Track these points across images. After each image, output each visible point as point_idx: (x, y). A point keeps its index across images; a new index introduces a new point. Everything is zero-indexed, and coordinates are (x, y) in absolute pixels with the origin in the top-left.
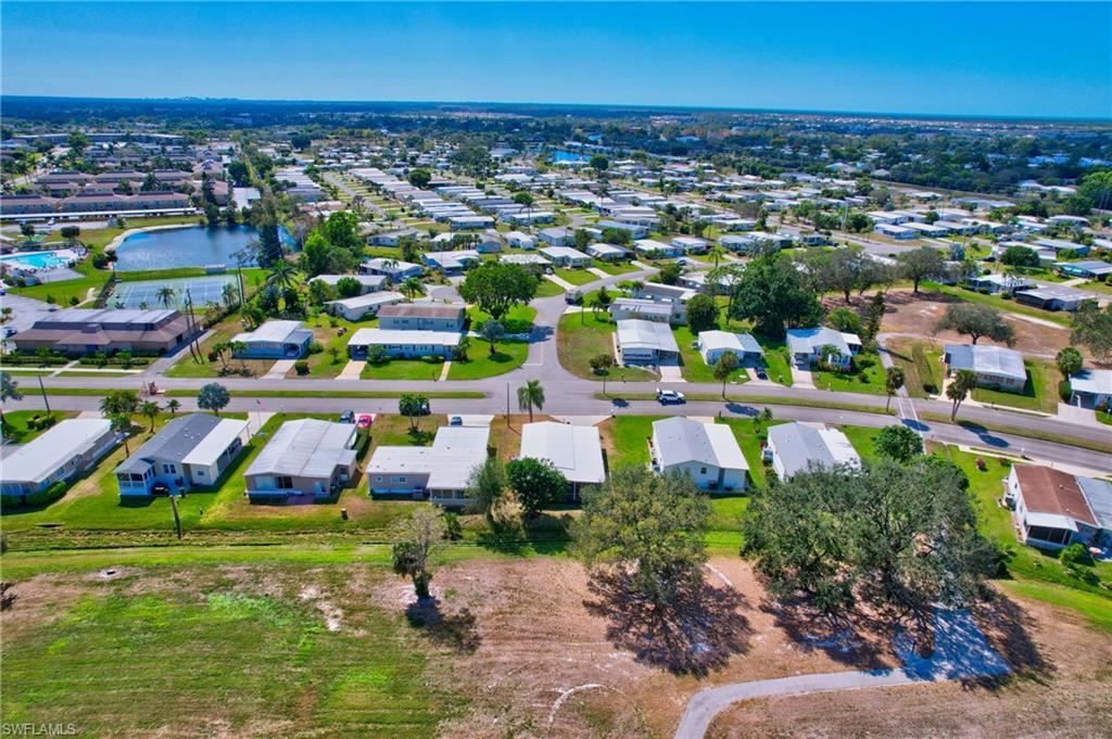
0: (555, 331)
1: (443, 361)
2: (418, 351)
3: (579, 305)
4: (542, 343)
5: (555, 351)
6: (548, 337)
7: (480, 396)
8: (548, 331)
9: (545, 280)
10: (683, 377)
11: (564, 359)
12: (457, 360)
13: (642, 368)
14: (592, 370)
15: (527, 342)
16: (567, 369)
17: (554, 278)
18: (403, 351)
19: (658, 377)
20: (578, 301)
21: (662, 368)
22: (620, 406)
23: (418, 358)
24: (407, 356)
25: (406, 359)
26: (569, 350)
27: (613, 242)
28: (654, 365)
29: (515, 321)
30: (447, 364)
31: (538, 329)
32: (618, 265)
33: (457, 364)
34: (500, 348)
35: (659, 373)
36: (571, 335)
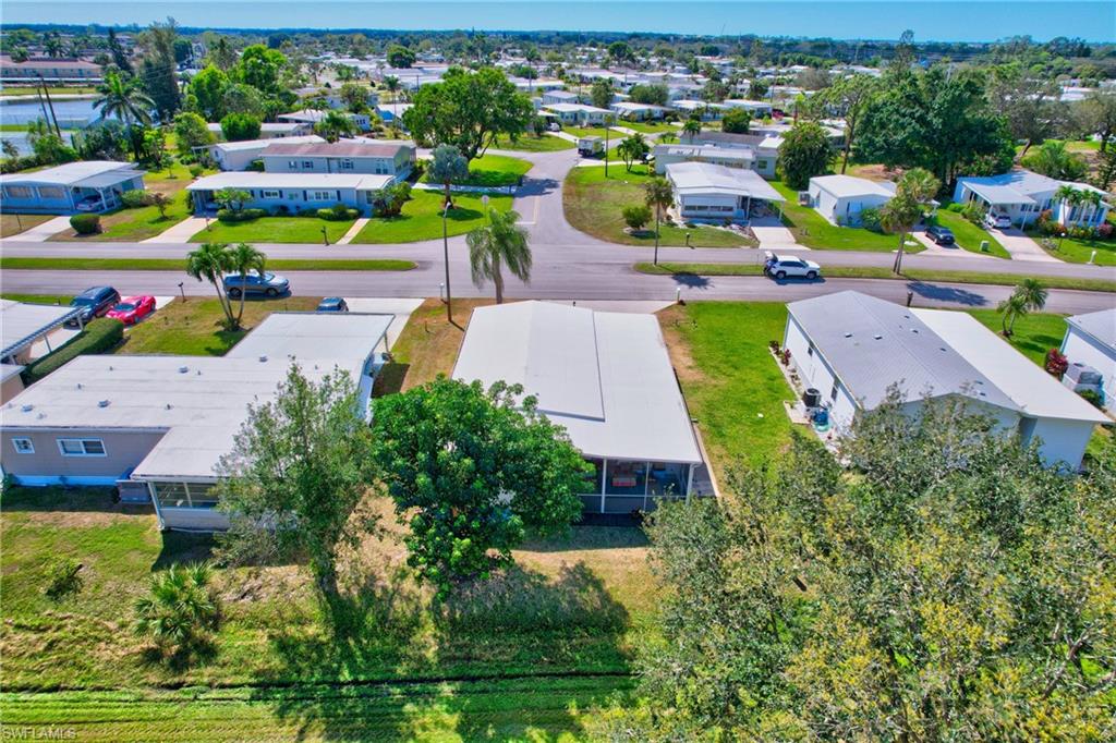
0: (561, 184)
1: (356, 217)
2: (313, 201)
3: (600, 159)
4: (537, 197)
5: (561, 208)
6: (547, 190)
7: (407, 266)
8: (552, 184)
9: (549, 136)
10: (798, 242)
11: (574, 217)
12: (381, 216)
13: (720, 228)
14: (628, 230)
15: (513, 196)
16: (580, 229)
17: (562, 135)
18: (285, 201)
19: (754, 242)
20: (600, 155)
21: (757, 231)
22: (691, 285)
23: (311, 213)
24: (294, 211)
25: (291, 215)
26: (584, 206)
27: (644, 100)
28: (742, 226)
29: (496, 173)
30: (362, 223)
31: (533, 182)
32: (654, 124)
33: (378, 223)
34: (462, 203)
35: (753, 235)
36: (588, 189)
